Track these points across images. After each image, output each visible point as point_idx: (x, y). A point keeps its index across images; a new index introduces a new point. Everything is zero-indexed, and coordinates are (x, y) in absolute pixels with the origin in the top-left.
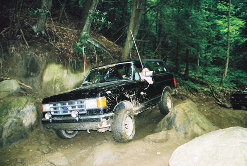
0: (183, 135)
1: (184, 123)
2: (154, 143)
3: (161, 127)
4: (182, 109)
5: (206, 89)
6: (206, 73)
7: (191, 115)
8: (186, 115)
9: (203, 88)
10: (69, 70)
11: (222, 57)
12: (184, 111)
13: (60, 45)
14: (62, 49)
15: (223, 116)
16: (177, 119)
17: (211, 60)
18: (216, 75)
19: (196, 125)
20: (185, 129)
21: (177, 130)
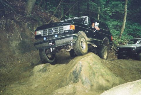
0: (89, 88)
1: (90, 76)
3: (68, 80)
4: (88, 62)
7: (96, 68)
8: (91, 68)
11: (120, 11)
12: (89, 64)
15: (123, 67)
16: (82, 72)
17: (110, 14)
18: (115, 29)
19: (100, 77)
20: (91, 81)
21: (83, 83)
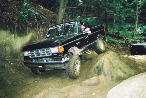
0: (110, 79)
1: (110, 69)
2: (89, 86)
3: (93, 73)
4: (108, 58)
5: (122, 42)
6: (121, 29)
7: (115, 63)
8: (111, 63)
9: (120, 41)
10: (16, 35)
11: (132, 16)
12: (109, 60)
13: (6, 14)
14: (9, 18)
16: (104, 66)
17: (124, 19)
18: (129, 30)
19: (119, 70)
20: (111, 73)
21: (105, 75)
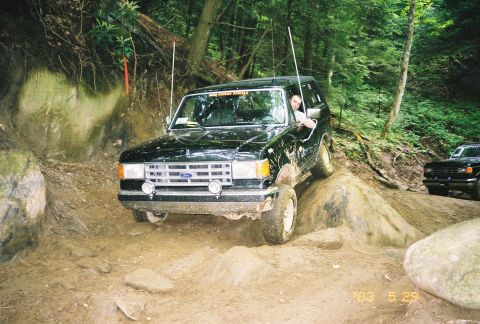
0: (365, 237)
1: (366, 215)
2: (320, 249)
3: (313, 221)
8: (365, 198)
9: (344, 142)
10: (81, 89)
12: (361, 190)
13: (54, 22)
20: (368, 225)
21: (352, 228)
